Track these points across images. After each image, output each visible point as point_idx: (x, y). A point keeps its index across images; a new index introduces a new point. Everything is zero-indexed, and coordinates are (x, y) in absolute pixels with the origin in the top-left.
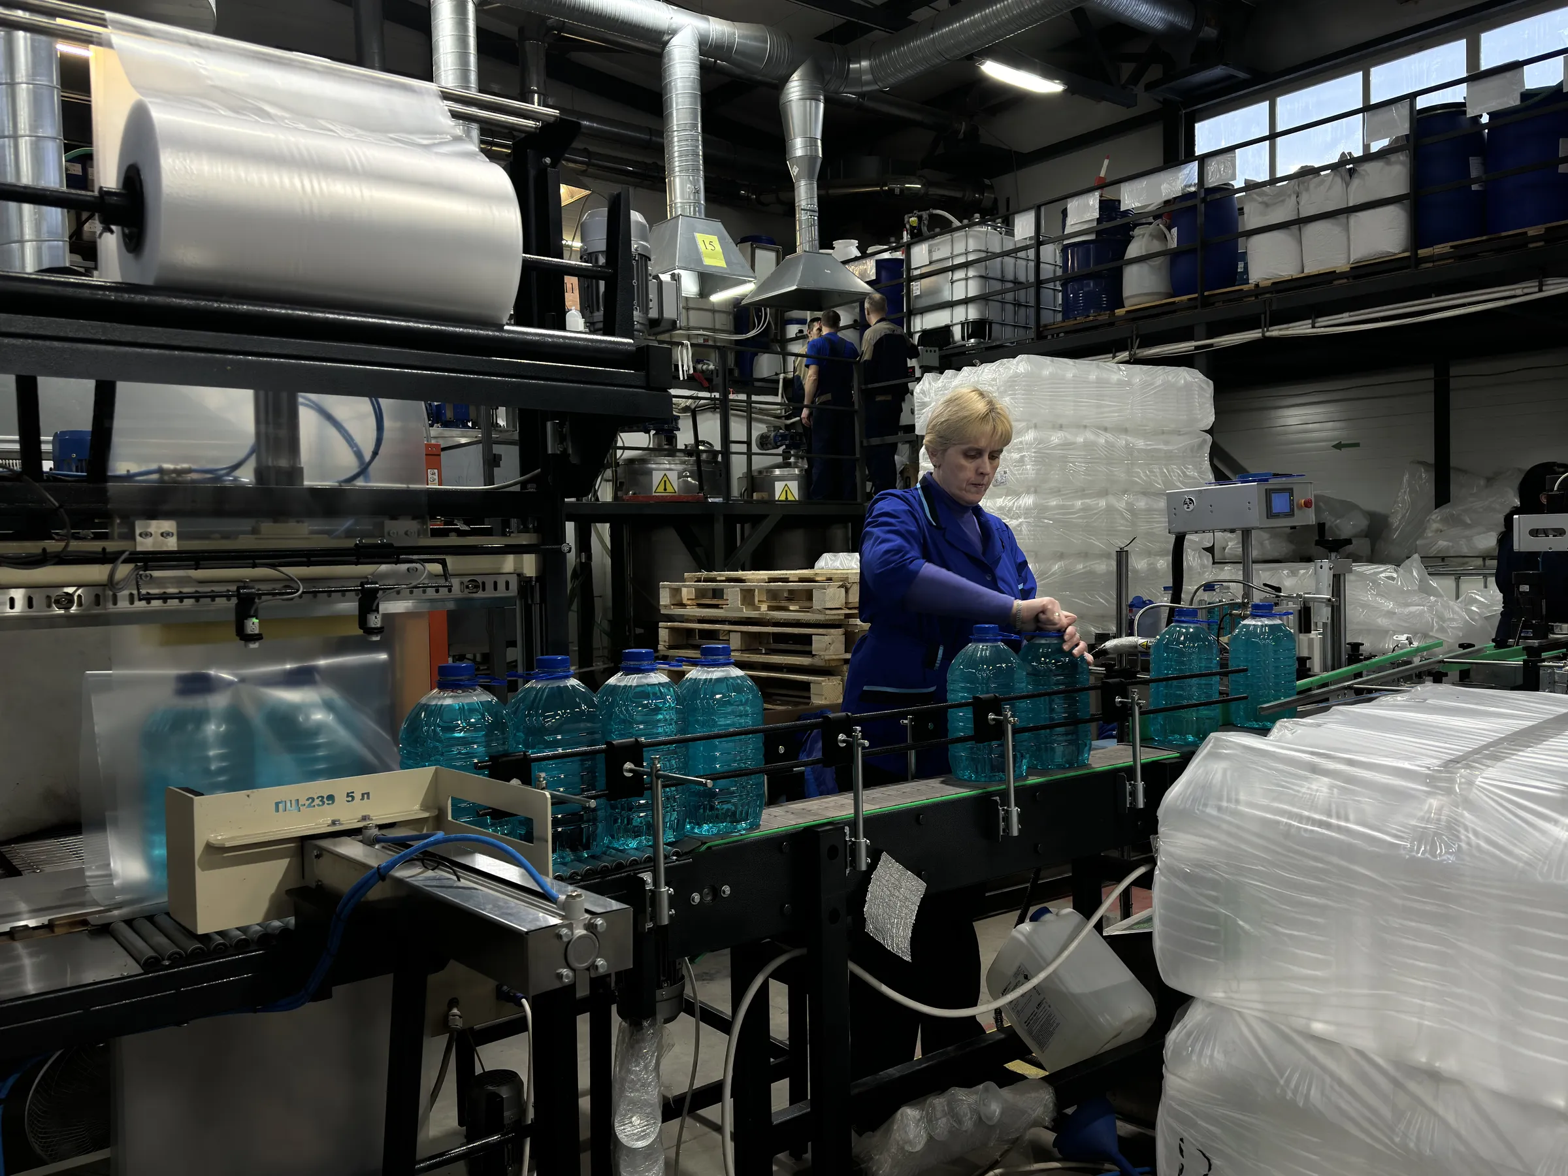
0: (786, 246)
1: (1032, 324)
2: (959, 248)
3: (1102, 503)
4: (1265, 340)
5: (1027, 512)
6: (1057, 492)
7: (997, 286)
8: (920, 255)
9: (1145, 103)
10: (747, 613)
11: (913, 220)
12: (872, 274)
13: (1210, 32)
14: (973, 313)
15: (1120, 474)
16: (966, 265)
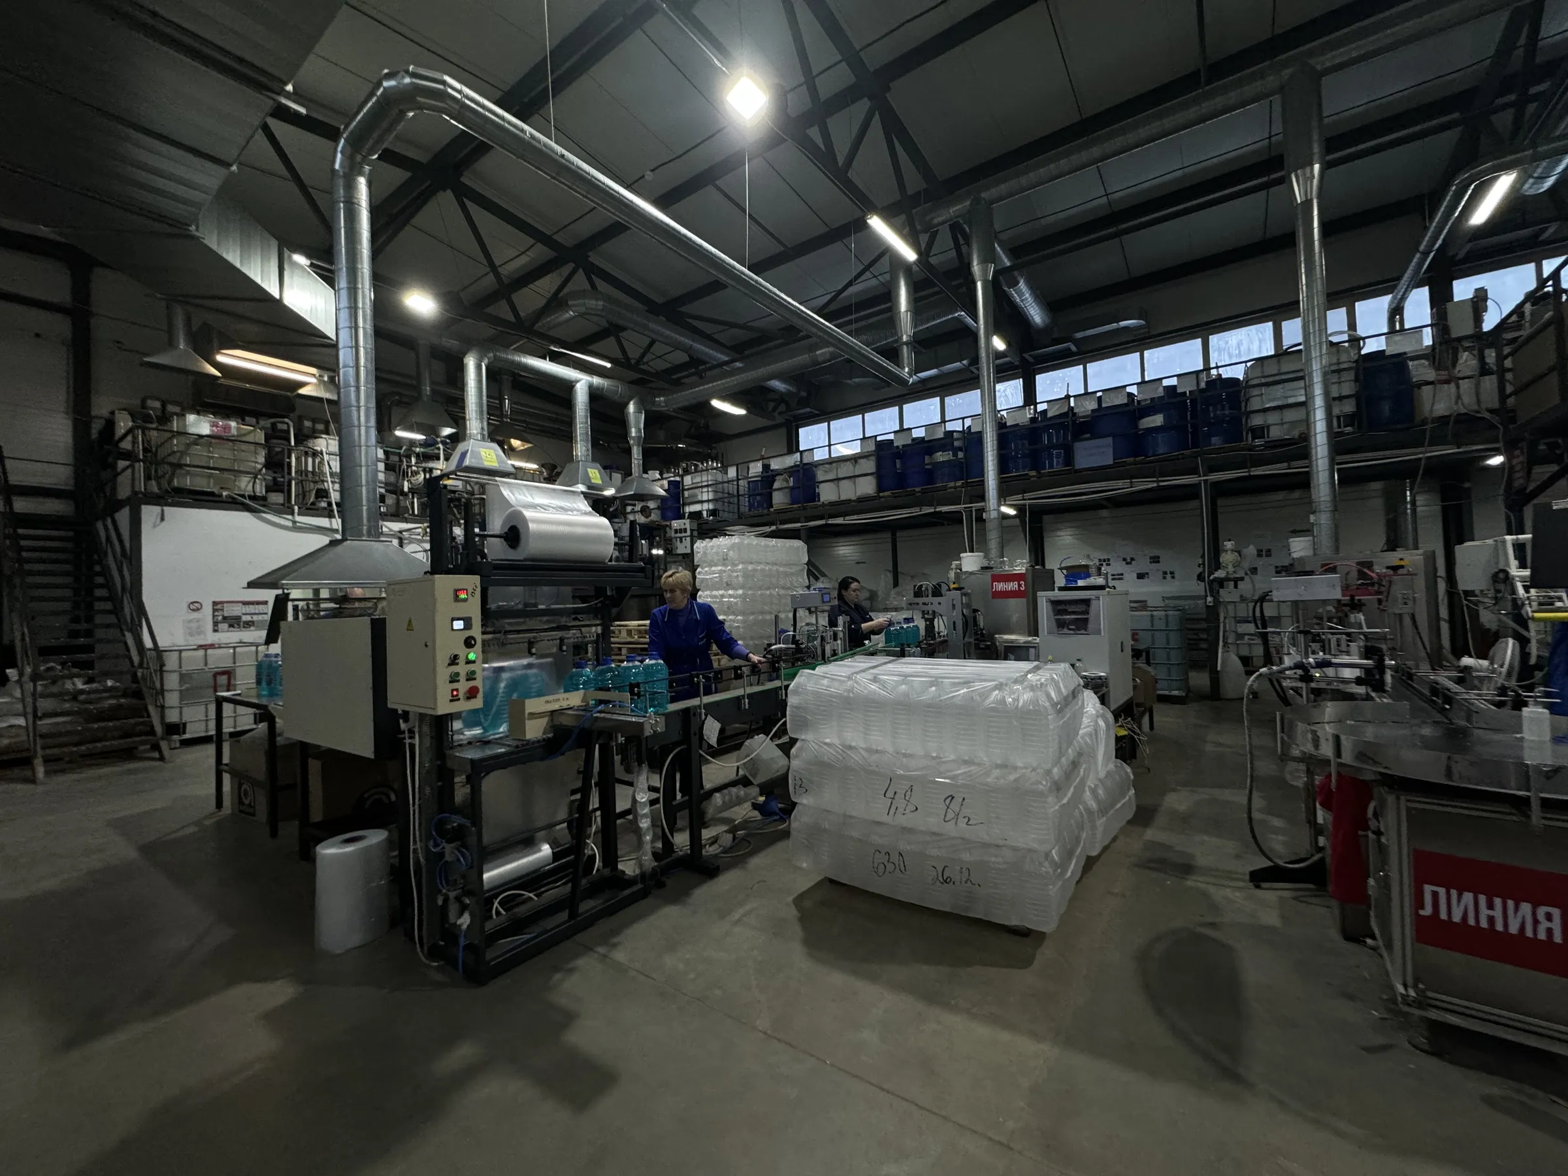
0: (628, 473)
1: (736, 511)
2: (705, 478)
3: (768, 592)
4: (827, 525)
5: (740, 596)
6: (750, 588)
7: (720, 495)
8: (688, 480)
9: (779, 419)
10: (629, 639)
11: (684, 465)
12: (666, 486)
13: (804, 394)
14: (711, 506)
15: (774, 580)
16: (707, 486)
